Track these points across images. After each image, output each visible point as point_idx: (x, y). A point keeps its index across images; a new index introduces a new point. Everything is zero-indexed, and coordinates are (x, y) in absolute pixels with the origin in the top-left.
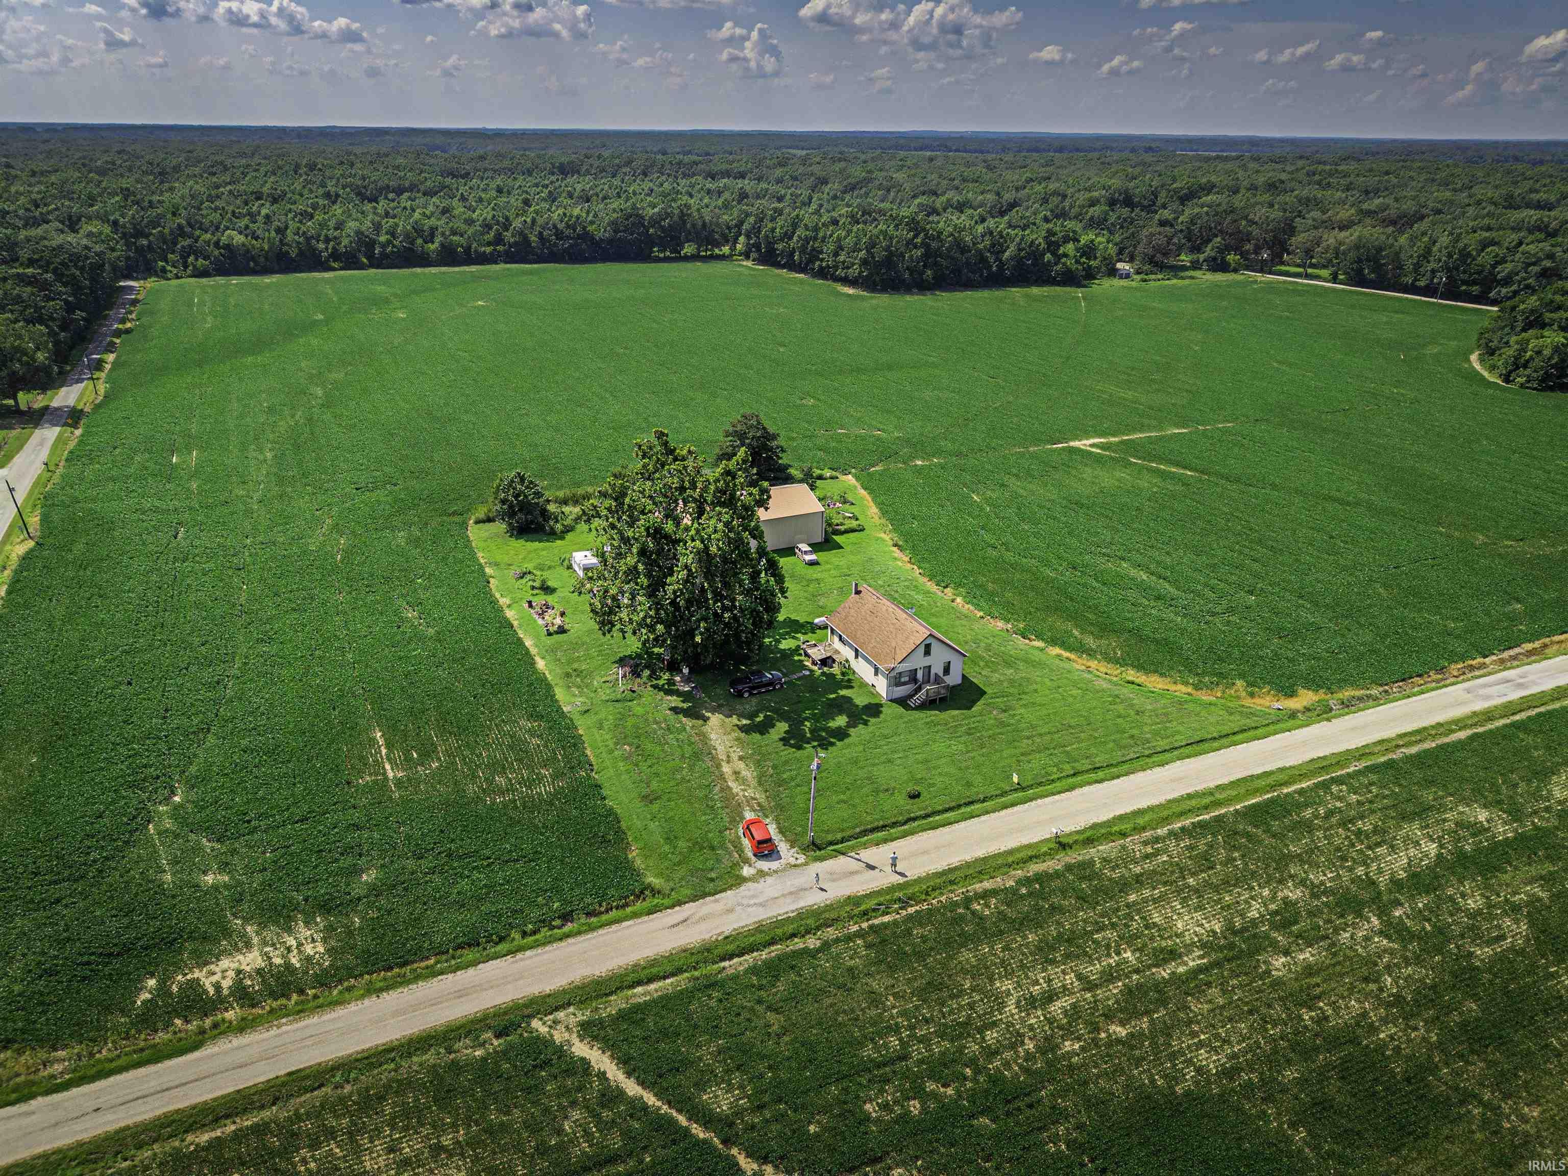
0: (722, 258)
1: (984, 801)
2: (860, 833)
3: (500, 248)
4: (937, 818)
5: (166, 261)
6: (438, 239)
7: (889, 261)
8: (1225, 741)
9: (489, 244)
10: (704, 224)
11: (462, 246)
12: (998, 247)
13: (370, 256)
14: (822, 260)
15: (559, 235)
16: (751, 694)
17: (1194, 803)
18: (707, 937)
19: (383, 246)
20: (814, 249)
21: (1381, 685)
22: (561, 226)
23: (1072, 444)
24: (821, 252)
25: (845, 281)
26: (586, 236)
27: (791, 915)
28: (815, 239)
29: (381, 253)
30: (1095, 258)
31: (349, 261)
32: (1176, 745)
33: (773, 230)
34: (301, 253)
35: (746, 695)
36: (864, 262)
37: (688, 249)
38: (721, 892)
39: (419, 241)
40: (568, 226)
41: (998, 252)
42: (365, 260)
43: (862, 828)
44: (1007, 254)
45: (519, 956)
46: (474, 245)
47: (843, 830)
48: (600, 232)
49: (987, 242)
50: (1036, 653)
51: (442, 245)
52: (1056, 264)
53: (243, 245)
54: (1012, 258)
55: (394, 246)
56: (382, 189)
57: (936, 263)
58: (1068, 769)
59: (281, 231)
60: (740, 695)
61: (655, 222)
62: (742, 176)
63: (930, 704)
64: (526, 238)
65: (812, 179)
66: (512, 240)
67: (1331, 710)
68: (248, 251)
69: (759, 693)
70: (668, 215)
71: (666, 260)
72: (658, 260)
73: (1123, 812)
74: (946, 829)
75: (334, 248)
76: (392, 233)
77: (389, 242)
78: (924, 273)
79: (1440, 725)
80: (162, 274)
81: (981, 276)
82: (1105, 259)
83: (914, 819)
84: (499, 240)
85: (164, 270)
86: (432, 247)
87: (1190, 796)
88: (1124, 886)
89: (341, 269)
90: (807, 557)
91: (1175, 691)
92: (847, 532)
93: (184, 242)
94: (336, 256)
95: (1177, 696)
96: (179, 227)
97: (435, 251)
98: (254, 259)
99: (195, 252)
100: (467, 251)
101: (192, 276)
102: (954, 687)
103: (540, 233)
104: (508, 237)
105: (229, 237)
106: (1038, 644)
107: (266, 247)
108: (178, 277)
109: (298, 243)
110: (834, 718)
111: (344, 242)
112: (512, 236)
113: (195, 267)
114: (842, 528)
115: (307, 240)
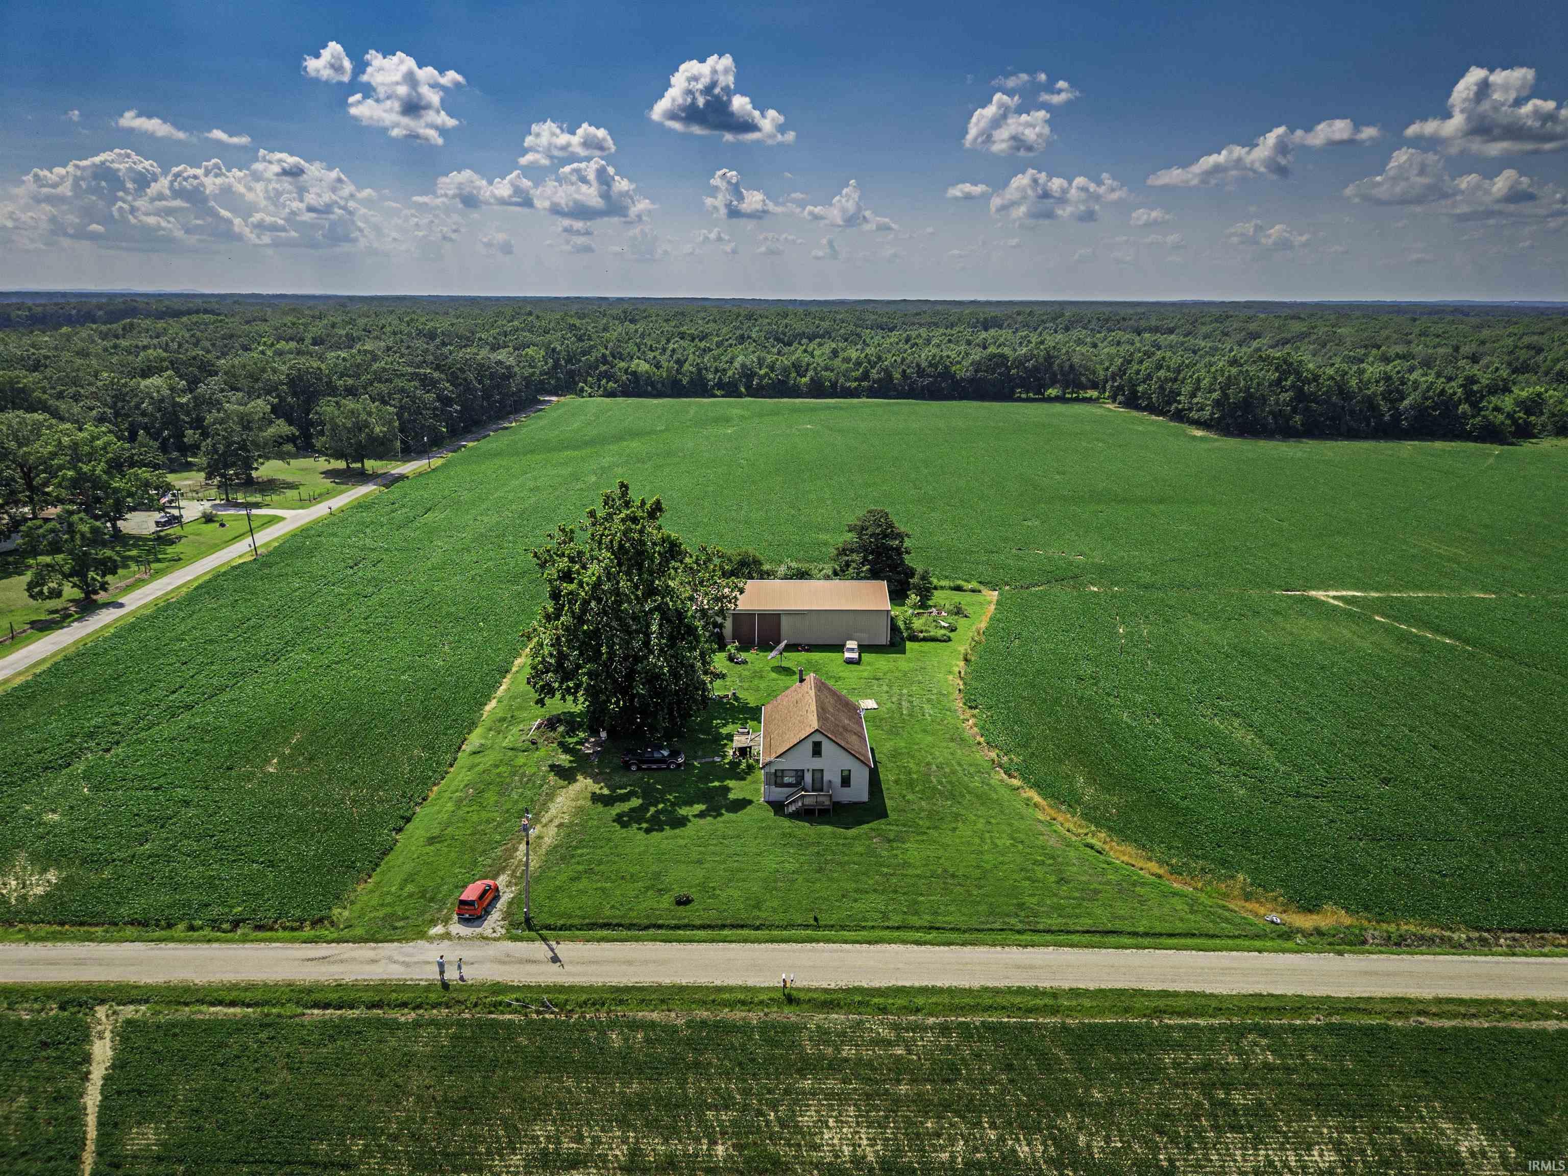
0: (1089, 400)
1: (758, 928)
2: (587, 925)
3: (865, 384)
4: (681, 932)
5: (585, 382)
6: (811, 373)
7: (1248, 403)
8: (1147, 941)
9: (856, 380)
10: (1072, 367)
11: (830, 381)
12: (1394, 394)
13: (748, 387)
14: (1179, 402)
15: (921, 372)
16: (639, 769)
17: (1018, 1000)
18: (323, 979)
19: (762, 378)
20: (1171, 392)
21: (1477, 929)
22: (924, 364)
23: (1313, 593)
24: (1179, 394)
25: (1198, 423)
26: (947, 374)
27: (422, 983)
28: (1175, 380)
29: (758, 384)
30: (1542, 414)
31: (730, 390)
32: (1072, 928)
33: (1138, 372)
34: (691, 381)
35: (634, 768)
36: (1217, 403)
37: (1052, 392)
38: (388, 941)
39: (794, 375)
40: (931, 365)
41: (1397, 400)
42: (743, 390)
43: (593, 921)
44: (1406, 402)
45: (163, 945)
46: (842, 380)
47: (570, 917)
48: (963, 371)
49: (1381, 388)
50: (1002, 791)
51: (812, 379)
52: (1473, 417)
53: (647, 372)
54: (1412, 407)
55: (770, 378)
56: (799, 334)
57: (1307, 409)
58: (896, 920)
59: (680, 363)
60: (627, 766)
61: (1020, 363)
62: (1171, 331)
63: (807, 814)
64: (889, 376)
65: (1244, 333)
66: (876, 376)
67: (1364, 942)
68: (649, 377)
69: (649, 769)
70: (1033, 356)
71: (1028, 400)
72: (1020, 400)
73: (908, 984)
74: (680, 946)
75: (720, 378)
76: (772, 368)
77: (767, 374)
78: (1291, 418)
79: (1532, 1003)
80: (580, 393)
81: (1368, 425)
82: (1554, 415)
83: (660, 927)
84: (866, 376)
85: (582, 390)
86: (804, 380)
87: (1021, 991)
88: (806, 1067)
89: (723, 396)
90: (847, 655)
91: (1141, 869)
92: (925, 639)
93: (603, 368)
94: (720, 385)
95: (1138, 875)
96: (604, 356)
97: (805, 384)
98: (652, 384)
99: (609, 377)
100: (834, 385)
101: (601, 396)
102: (855, 803)
103: (904, 371)
104: (874, 374)
105: (638, 365)
106: (1016, 782)
107: (664, 375)
108: (590, 396)
109: (692, 373)
110: (691, 805)
111: (730, 373)
112: (878, 373)
113: (605, 389)
114: (921, 635)
115: (699, 370)
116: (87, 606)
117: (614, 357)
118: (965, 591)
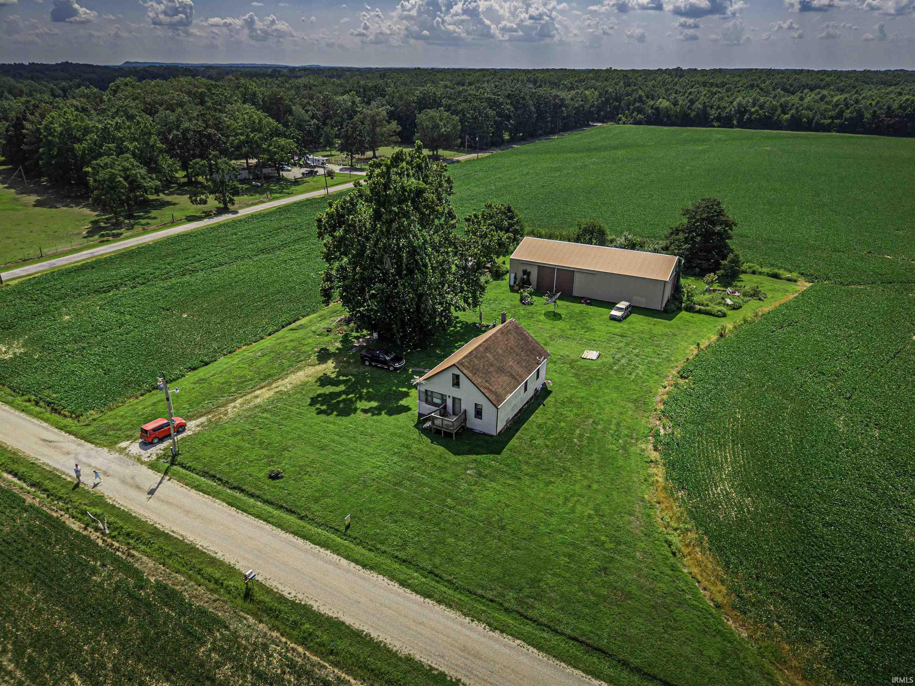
2: (203, 472)
3: (837, 121)
5: (623, 114)
6: (793, 111)
11: (808, 118)
13: (740, 120)
15: (890, 113)
19: (752, 114)
22: (895, 107)
29: (747, 119)
31: (725, 122)
34: (697, 115)
35: (367, 363)
38: (91, 442)
39: (779, 112)
40: (901, 107)
42: (735, 122)
43: (208, 470)
46: (818, 117)
47: (199, 462)
51: (792, 116)
53: (666, 108)
55: (758, 114)
59: (692, 102)
60: (363, 361)
63: (435, 433)
64: (860, 115)
66: (849, 116)
68: (667, 112)
69: (376, 366)
74: (235, 512)
75: (719, 113)
76: (762, 107)
77: (757, 111)
80: (618, 121)
84: (840, 115)
85: (620, 119)
86: (786, 116)
89: (719, 127)
90: (614, 312)
91: (705, 589)
92: (700, 312)
93: (637, 104)
94: (718, 119)
95: (695, 595)
96: (640, 97)
97: (786, 120)
98: (668, 117)
99: (640, 111)
100: (810, 121)
101: (631, 124)
102: (485, 434)
103: (875, 112)
104: (847, 114)
105: (661, 103)
106: (655, 455)
107: (678, 110)
108: (624, 123)
109: (699, 109)
110: (369, 401)
111: (728, 110)
112: (850, 113)
113: (635, 119)
114: (698, 307)
115: (705, 107)
116: (220, 212)
117: (648, 97)
118: (781, 279)
